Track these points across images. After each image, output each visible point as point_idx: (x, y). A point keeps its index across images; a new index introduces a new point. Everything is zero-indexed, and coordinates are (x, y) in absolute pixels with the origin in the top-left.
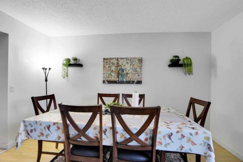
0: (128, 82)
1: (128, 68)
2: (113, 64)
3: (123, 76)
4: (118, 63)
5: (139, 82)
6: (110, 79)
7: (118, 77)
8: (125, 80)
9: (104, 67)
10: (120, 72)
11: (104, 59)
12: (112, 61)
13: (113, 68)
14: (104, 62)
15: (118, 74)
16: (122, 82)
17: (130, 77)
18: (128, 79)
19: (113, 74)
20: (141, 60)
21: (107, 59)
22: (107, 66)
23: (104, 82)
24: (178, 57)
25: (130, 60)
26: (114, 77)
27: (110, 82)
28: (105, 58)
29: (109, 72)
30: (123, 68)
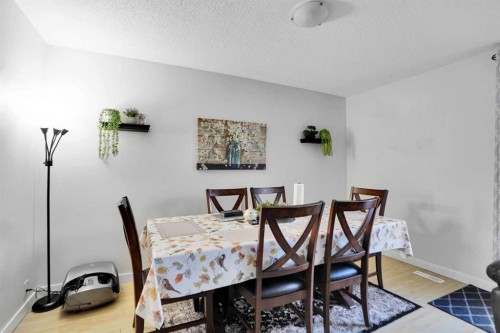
0: (245, 167)
1: (243, 140)
2: (218, 131)
3: (235, 155)
4: (226, 131)
5: (262, 167)
6: (211, 161)
7: (227, 157)
8: (239, 163)
9: (200, 136)
10: (231, 148)
11: (200, 120)
12: (216, 125)
13: (218, 139)
14: (199, 125)
15: (228, 151)
16: (234, 167)
17: (247, 158)
18: (244, 162)
19: (217, 151)
20: (264, 129)
21: (206, 121)
22: (207, 135)
23: (199, 166)
24: (314, 128)
25: (248, 127)
26: (219, 157)
27: (212, 167)
28: (203, 117)
29: (211, 148)
30: (237, 140)
